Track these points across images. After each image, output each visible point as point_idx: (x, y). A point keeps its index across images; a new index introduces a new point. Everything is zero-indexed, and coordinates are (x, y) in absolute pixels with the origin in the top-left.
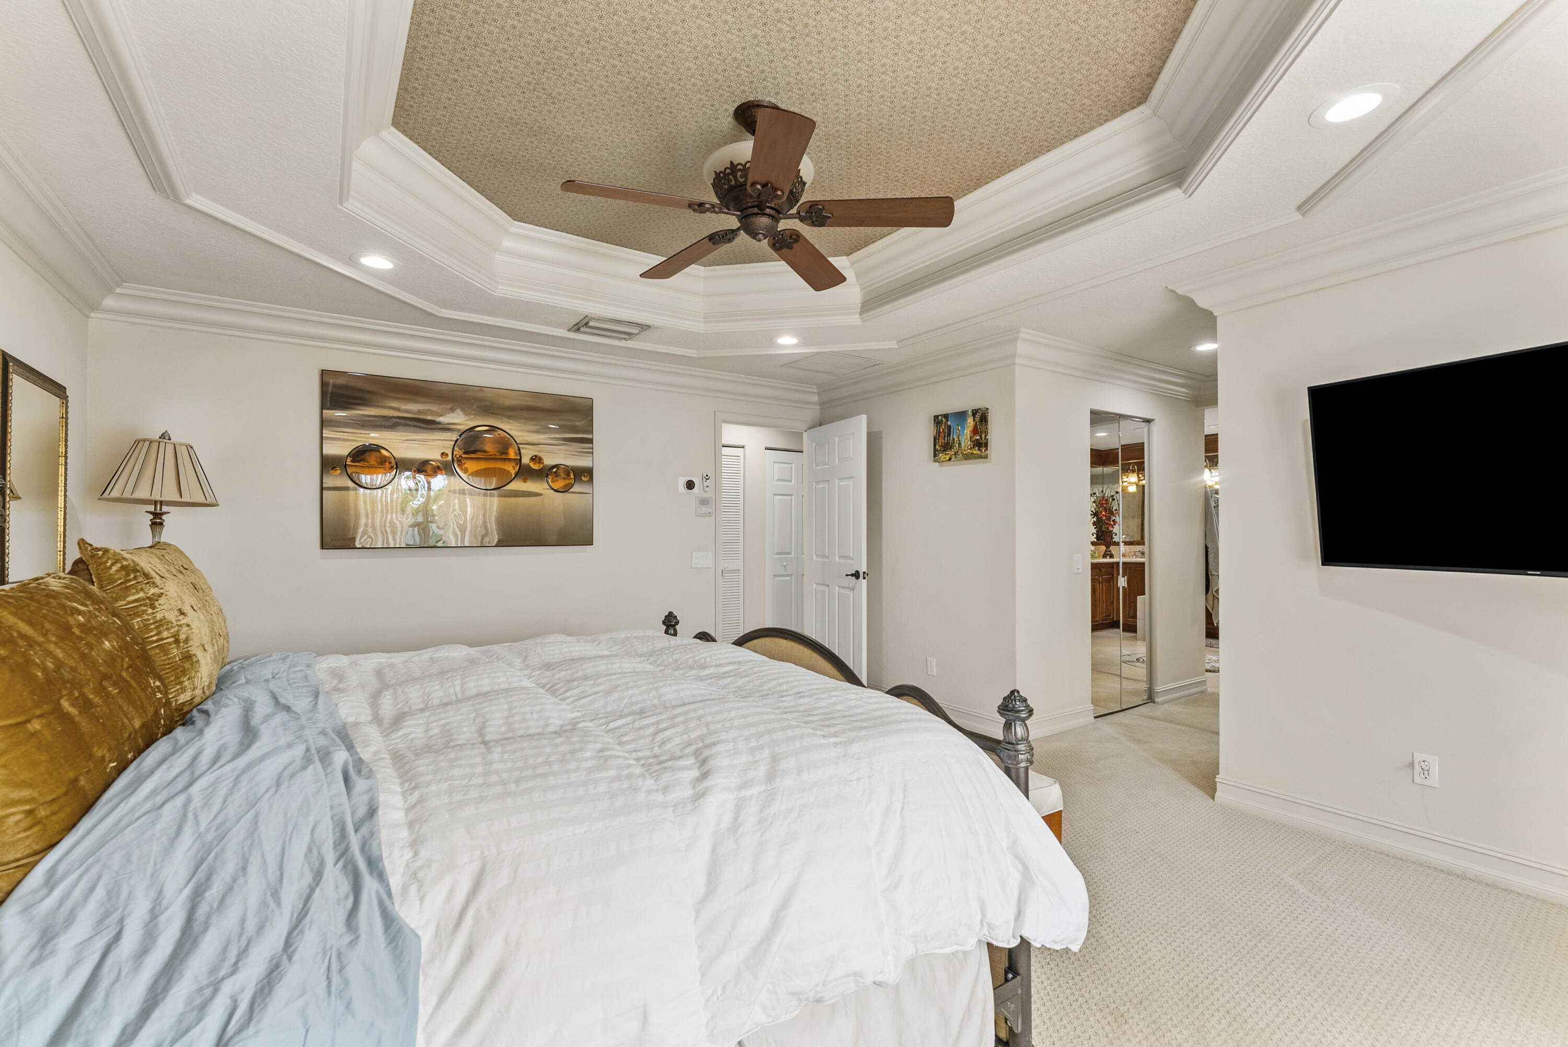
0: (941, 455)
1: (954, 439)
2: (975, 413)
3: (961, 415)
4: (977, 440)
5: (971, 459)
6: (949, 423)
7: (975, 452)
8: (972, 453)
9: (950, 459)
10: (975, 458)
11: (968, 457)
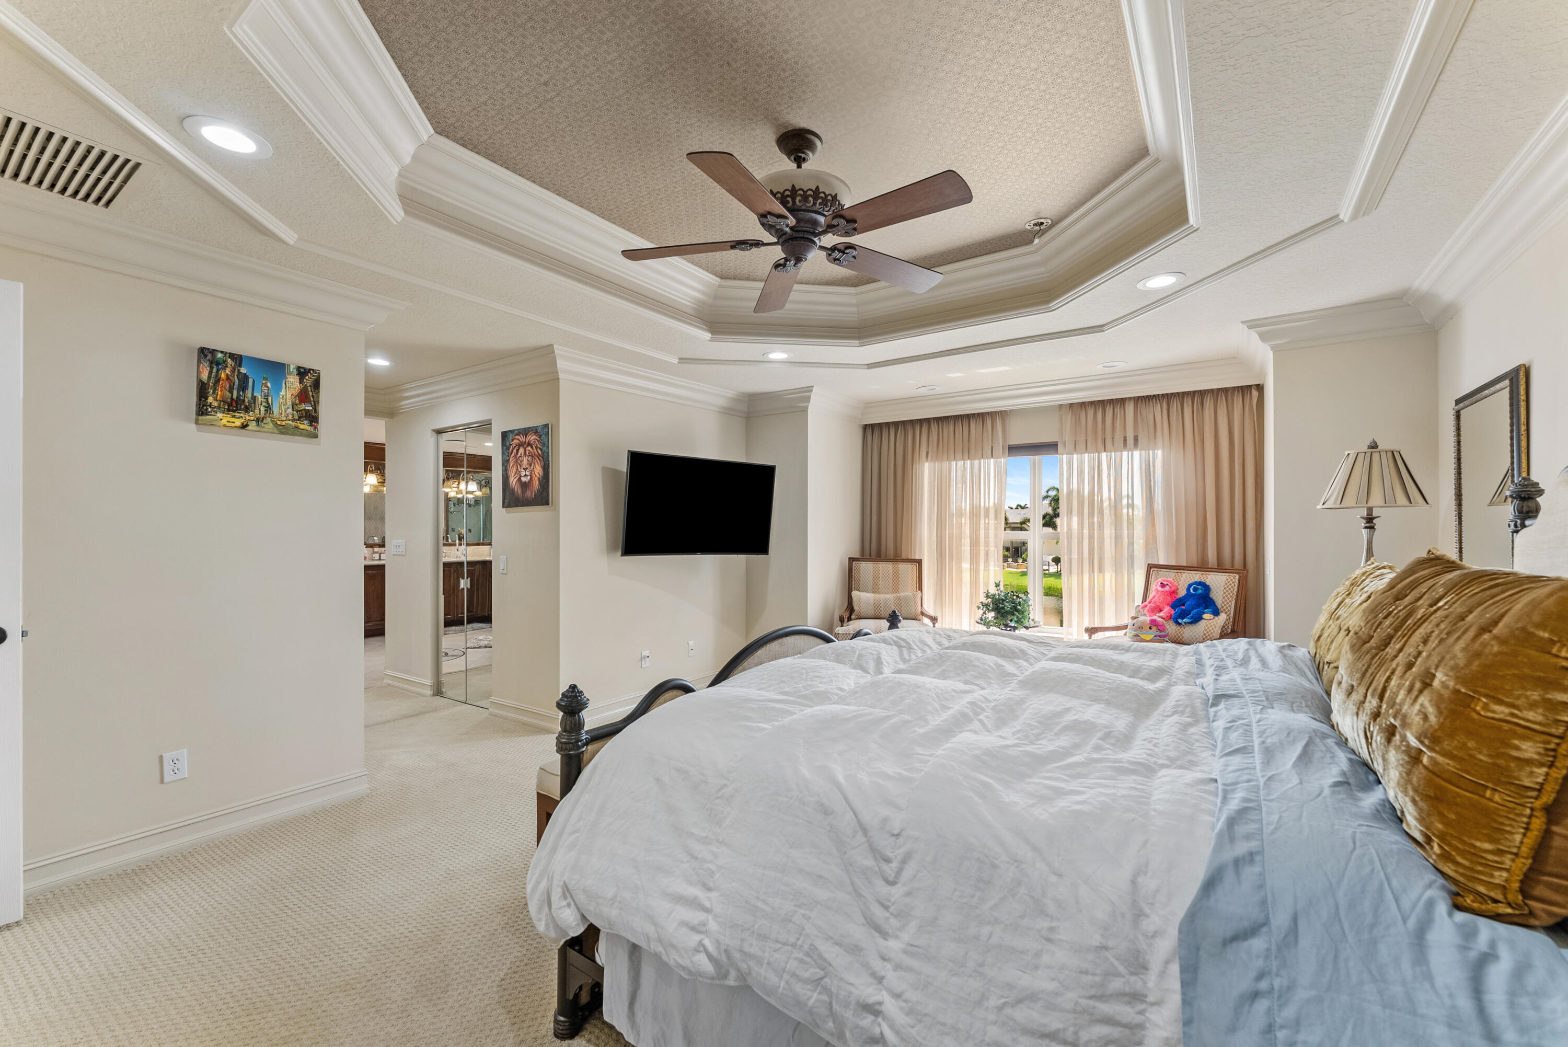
0: (220, 415)
1: (254, 398)
2: (302, 373)
3: (276, 369)
4: (307, 411)
5: (293, 434)
6: (243, 370)
7: (302, 426)
8: (297, 427)
9: (244, 426)
10: (301, 435)
11: (283, 430)
